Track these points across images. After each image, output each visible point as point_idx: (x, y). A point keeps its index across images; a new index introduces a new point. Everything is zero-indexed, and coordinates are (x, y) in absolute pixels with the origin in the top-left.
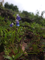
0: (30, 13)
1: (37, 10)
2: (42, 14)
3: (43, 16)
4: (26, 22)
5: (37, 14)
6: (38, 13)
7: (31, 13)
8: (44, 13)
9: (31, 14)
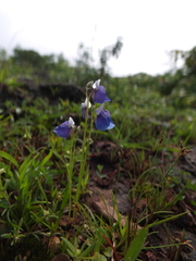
0: (49, 58)
1: (81, 46)
2: (103, 61)
3: (106, 69)
4: (64, 100)
5: (84, 60)
6: (86, 55)
7: (52, 56)
8: (107, 55)
9: (56, 60)
